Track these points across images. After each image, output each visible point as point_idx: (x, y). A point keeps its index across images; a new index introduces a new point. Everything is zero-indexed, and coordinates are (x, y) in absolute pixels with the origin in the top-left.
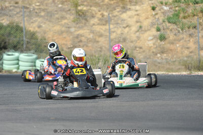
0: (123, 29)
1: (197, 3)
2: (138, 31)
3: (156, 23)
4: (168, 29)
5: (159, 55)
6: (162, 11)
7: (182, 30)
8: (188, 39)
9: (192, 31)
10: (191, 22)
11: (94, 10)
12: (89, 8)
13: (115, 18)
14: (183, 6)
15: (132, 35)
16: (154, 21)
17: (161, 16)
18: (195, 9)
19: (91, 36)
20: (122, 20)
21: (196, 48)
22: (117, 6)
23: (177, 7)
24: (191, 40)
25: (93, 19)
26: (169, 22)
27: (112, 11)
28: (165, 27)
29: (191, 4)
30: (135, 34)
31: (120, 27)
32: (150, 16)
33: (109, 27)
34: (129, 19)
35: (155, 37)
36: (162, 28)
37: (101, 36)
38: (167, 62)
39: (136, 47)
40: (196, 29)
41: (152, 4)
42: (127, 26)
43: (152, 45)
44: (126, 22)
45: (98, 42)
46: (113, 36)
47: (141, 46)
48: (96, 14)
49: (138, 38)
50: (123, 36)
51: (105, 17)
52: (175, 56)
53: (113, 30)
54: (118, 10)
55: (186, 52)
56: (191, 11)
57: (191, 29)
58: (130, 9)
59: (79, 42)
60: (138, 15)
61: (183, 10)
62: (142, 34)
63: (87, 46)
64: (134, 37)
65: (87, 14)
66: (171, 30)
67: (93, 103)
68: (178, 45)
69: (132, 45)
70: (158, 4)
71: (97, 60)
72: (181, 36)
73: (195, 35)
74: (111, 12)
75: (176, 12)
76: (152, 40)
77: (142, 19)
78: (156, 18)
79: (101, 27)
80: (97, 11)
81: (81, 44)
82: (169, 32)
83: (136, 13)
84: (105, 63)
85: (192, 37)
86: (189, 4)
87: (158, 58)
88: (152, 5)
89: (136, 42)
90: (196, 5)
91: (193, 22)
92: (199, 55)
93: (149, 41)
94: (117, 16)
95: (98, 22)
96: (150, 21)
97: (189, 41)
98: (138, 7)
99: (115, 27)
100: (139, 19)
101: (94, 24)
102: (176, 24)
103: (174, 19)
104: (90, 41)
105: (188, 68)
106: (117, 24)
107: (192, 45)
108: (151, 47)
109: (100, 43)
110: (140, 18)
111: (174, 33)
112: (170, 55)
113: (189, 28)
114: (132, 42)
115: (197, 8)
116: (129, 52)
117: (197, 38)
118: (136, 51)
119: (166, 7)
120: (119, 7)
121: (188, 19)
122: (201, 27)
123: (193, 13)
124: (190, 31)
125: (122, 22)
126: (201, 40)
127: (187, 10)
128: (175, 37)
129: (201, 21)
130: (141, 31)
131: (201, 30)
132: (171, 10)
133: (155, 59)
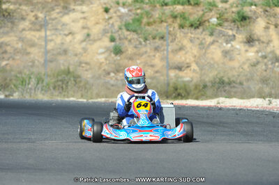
0: (64, 37)
1: (166, 5)
2: (84, 41)
3: (110, 31)
4: (126, 39)
5: (112, 74)
6: (119, 14)
7: (146, 39)
8: (152, 54)
9: (158, 42)
10: (157, 30)
11: (25, 10)
12: (17, 6)
13: (54, 22)
14: (147, 8)
15: (77, 46)
16: (107, 27)
17: (117, 21)
18: (163, 14)
19: (20, 45)
20: (63, 25)
21: (163, 66)
22: (56, 5)
23: (138, 9)
24: (157, 56)
25: (23, 22)
26: (128, 30)
27: (49, 11)
28: (122, 36)
29: (158, 5)
30: (80, 44)
31: (60, 34)
32: (101, 21)
33: (46, 34)
34: (73, 24)
35: (107, 49)
36: (117, 38)
37: (33, 45)
39: (81, 63)
40: (165, 40)
41: (105, 4)
42: (70, 33)
43: (103, 60)
44: (68, 27)
46: (50, 46)
47: (88, 61)
48: (27, 15)
49: (85, 50)
50: (65, 47)
51: (40, 19)
53: (50, 38)
54: (58, 11)
55: (150, 72)
56: (157, 16)
57: (157, 40)
58: (74, 9)
59: (3, 53)
60: (85, 18)
61: (147, 13)
62: (91, 44)
63: (13, 59)
64: (79, 48)
65: (15, 14)
66: (130, 41)
68: (139, 62)
69: (76, 59)
70: (112, 4)
71: (28, 79)
72: (143, 50)
73: (162, 48)
74: (48, 13)
75: (137, 17)
76: (103, 53)
77: (90, 24)
78: (109, 24)
79: (33, 33)
80: (29, 12)
81: (6, 56)
82: (126, 43)
83: (82, 15)
84: (38, 84)
85: (158, 51)
86: (155, 6)
87: (111, 78)
88: (104, 6)
89: (82, 56)
90: (165, 7)
91: (160, 30)
92: (168, 75)
93: (99, 54)
94: (56, 18)
95: (30, 26)
96: (100, 27)
97: (154, 56)
98: (85, 8)
99: (53, 34)
100: (86, 24)
101: (24, 30)
102: (137, 33)
103: (134, 26)
104: (18, 52)
106: (56, 29)
107: (158, 61)
108: (101, 64)
109: (32, 56)
110: (88, 23)
111: (134, 45)
113: (154, 38)
114: (76, 55)
115: (166, 12)
116: (71, 70)
117: (165, 52)
118: (81, 68)
119: (124, 8)
120: (59, 7)
121: (153, 27)
122: (171, 38)
123: (160, 19)
124: (155, 42)
125: (64, 27)
126: (171, 56)
127: (153, 13)
128: (135, 50)
129: (171, 29)
130: (89, 40)
131: (172, 42)
132: (130, 13)
133: (107, 79)
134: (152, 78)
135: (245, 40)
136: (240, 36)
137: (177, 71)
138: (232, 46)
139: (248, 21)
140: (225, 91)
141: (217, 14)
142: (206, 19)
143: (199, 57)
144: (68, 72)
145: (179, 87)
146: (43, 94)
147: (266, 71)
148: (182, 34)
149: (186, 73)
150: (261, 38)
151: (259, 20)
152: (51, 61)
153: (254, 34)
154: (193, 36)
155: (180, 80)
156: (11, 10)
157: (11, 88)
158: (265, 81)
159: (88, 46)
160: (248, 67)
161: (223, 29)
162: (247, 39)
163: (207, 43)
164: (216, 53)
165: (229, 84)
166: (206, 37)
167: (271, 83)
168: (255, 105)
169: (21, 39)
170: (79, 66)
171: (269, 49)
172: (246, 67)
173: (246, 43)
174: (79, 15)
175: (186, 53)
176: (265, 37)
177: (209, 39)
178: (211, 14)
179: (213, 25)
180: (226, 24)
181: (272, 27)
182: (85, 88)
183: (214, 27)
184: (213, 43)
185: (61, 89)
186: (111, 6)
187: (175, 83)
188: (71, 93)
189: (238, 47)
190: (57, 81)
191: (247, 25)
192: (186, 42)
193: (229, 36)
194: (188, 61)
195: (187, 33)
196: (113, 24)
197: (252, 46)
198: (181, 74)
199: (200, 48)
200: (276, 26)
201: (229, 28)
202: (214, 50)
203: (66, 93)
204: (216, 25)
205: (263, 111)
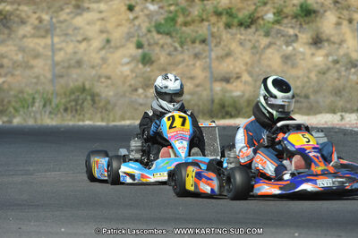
0: (77, 44)
2: (103, 48)
3: (136, 35)
4: (157, 44)
5: (140, 91)
6: (146, 12)
7: (182, 47)
8: (191, 63)
9: (198, 47)
10: (197, 32)
11: (25, 11)
12: (15, 6)
13: (64, 25)
14: (183, 3)
15: (93, 55)
16: (132, 30)
17: (144, 22)
18: (204, 10)
19: (20, 57)
20: (76, 29)
21: (206, 77)
23: (171, 5)
24: (197, 65)
25: (22, 27)
26: (159, 32)
27: (56, 12)
28: (152, 41)
30: (98, 52)
31: (72, 41)
32: (124, 22)
33: (52, 42)
34: (88, 27)
35: (133, 58)
36: (146, 44)
37: (37, 56)
39: (100, 77)
40: (207, 45)
42: (84, 39)
43: (128, 73)
44: (81, 32)
45: (32, 67)
46: (59, 57)
47: (109, 73)
48: (29, 17)
49: (104, 60)
50: (78, 57)
51: (45, 22)
53: (58, 46)
54: (68, 10)
55: (189, 85)
56: (196, 13)
57: (197, 45)
58: (88, 8)
60: (103, 19)
61: (184, 11)
62: (113, 53)
63: (13, 75)
64: (96, 58)
65: (12, 17)
66: (162, 47)
67: (24, 177)
69: (93, 72)
71: (31, 100)
72: (180, 57)
73: (204, 55)
74: (55, 14)
75: (171, 15)
76: (128, 63)
77: (109, 26)
78: (134, 25)
79: (37, 40)
80: (30, 13)
81: (3, 71)
82: (157, 49)
83: (100, 16)
84: (44, 106)
85: (199, 58)
87: (139, 96)
88: (128, 3)
89: (101, 68)
90: (206, 2)
91: (200, 32)
92: (211, 90)
93: (122, 65)
94: (65, 21)
95: (32, 31)
96: (124, 30)
97: (194, 65)
98: (102, 6)
99: (63, 41)
100: (105, 27)
101: (24, 36)
102: (171, 37)
103: (166, 27)
104: (18, 66)
106: (66, 35)
107: (199, 72)
108: (128, 76)
109: (36, 70)
111: (168, 51)
113: (193, 42)
114: (93, 67)
115: (207, 7)
116: (87, 86)
117: (208, 60)
118: (100, 84)
119: (153, 4)
120: (70, 6)
121: (192, 27)
122: (215, 41)
123: (200, 17)
124: (195, 47)
125: (76, 31)
126: (215, 64)
127: (191, 10)
128: (169, 58)
129: (215, 30)
130: (110, 47)
131: (216, 46)
132: (162, 11)
133: (134, 97)
134: (192, 94)
135: (310, 41)
136: (304, 36)
137: (224, 84)
138: (294, 49)
139: (313, 15)
141: (274, 8)
142: (260, 15)
143: (252, 66)
144: (83, 90)
145: (227, 104)
146: (52, 119)
147: (338, 79)
148: (229, 36)
149: (236, 86)
150: (332, 39)
151: (328, 13)
152: (61, 76)
153: (322, 33)
154: (243, 37)
155: (227, 95)
156: (8, 11)
157: (10, 112)
158: (338, 92)
159: (108, 55)
160: (316, 76)
161: (282, 28)
162: (313, 39)
163: (262, 46)
164: (273, 58)
166: (260, 38)
167: (346, 95)
168: (323, 122)
169: (22, 49)
170: (98, 81)
171: (342, 52)
172: (313, 76)
173: (311, 44)
174: (96, 16)
175: (235, 60)
176: (337, 37)
177: (265, 41)
178: (266, 8)
179: (269, 22)
180: (285, 21)
181: (345, 23)
182: (106, 110)
183: (270, 25)
184: (269, 46)
185: (74, 112)
186: (137, 3)
187: (221, 100)
188: (88, 116)
189: (301, 50)
190: (70, 101)
191: (313, 21)
192: (234, 46)
193: (290, 36)
194: (237, 70)
195: (236, 34)
196: (139, 26)
197: (320, 48)
198: (229, 87)
199: (253, 54)
200: (350, 21)
201: (290, 25)
202: (270, 55)
203: (81, 117)
204: (273, 23)
205: (332, 128)
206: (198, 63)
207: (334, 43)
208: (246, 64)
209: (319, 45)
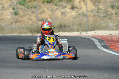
2: (1, 10)
3: (13, 5)
4: (20, 8)
5: (14, 24)
7: (28, 8)
9: (33, 9)
10: (33, 4)
16: (11, 4)
21: (36, 19)
26: (20, 4)
28: (18, 7)
32: (8, 1)
35: (11, 13)
36: (16, 8)
38: (19, 28)
40: (36, 9)
47: (3, 18)
49: (2, 13)
52: (24, 25)
55: (30, 22)
62: (4, 11)
66: (21, 9)
68: (25, 18)
72: (27, 13)
76: (10, 15)
77: (4, 2)
78: (12, 2)
82: (20, 10)
85: (33, 13)
87: (13, 25)
92: (38, 24)
93: (8, 15)
96: (8, 3)
97: (32, 15)
100: (2, 3)
102: (25, 6)
105: (31, 31)
107: (33, 18)
108: (9, 19)
111: (23, 11)
112: (21, 24)
113: (32, 8)
117: (37, 14)
121: (31, 3)
122: (39, 8)
126: (39, 15)
128: (23, 13)
129: (39, 4)
130: (4, 9)
133: (12, 26)
134: (31, 25)
135: (71, 8)
136: (69, 6)
138: (65, 10)
140: (63, 30)
143: (51, 16)
148: (44, 6)
150: (78, 7)
153: (74, 5)
154: (48, 6)
158: (80, 25)
160: (73, 19)
161: (61, 3)
163: (55, 9)
164: (58, 13)
165: (64, 26)
166: (54, 6)
168: (75, 35)
171: (81, 11)
172: (71, 19)
175: (46, 14)
177: (55, 8)
181: (82, 2)
182: (2, 30)
189: (68, 10)
192: (45, 9)
193: (64, 6)
194: (46, 17)
195: (46, 5)
196: (14, 2)
199: (52, 12)
200: (84, 1)
204: (58, 2)
205: (78, 37)
206: (33, 15)
207: (78, 8)
208: (49, 15)
209: (74, 9)
